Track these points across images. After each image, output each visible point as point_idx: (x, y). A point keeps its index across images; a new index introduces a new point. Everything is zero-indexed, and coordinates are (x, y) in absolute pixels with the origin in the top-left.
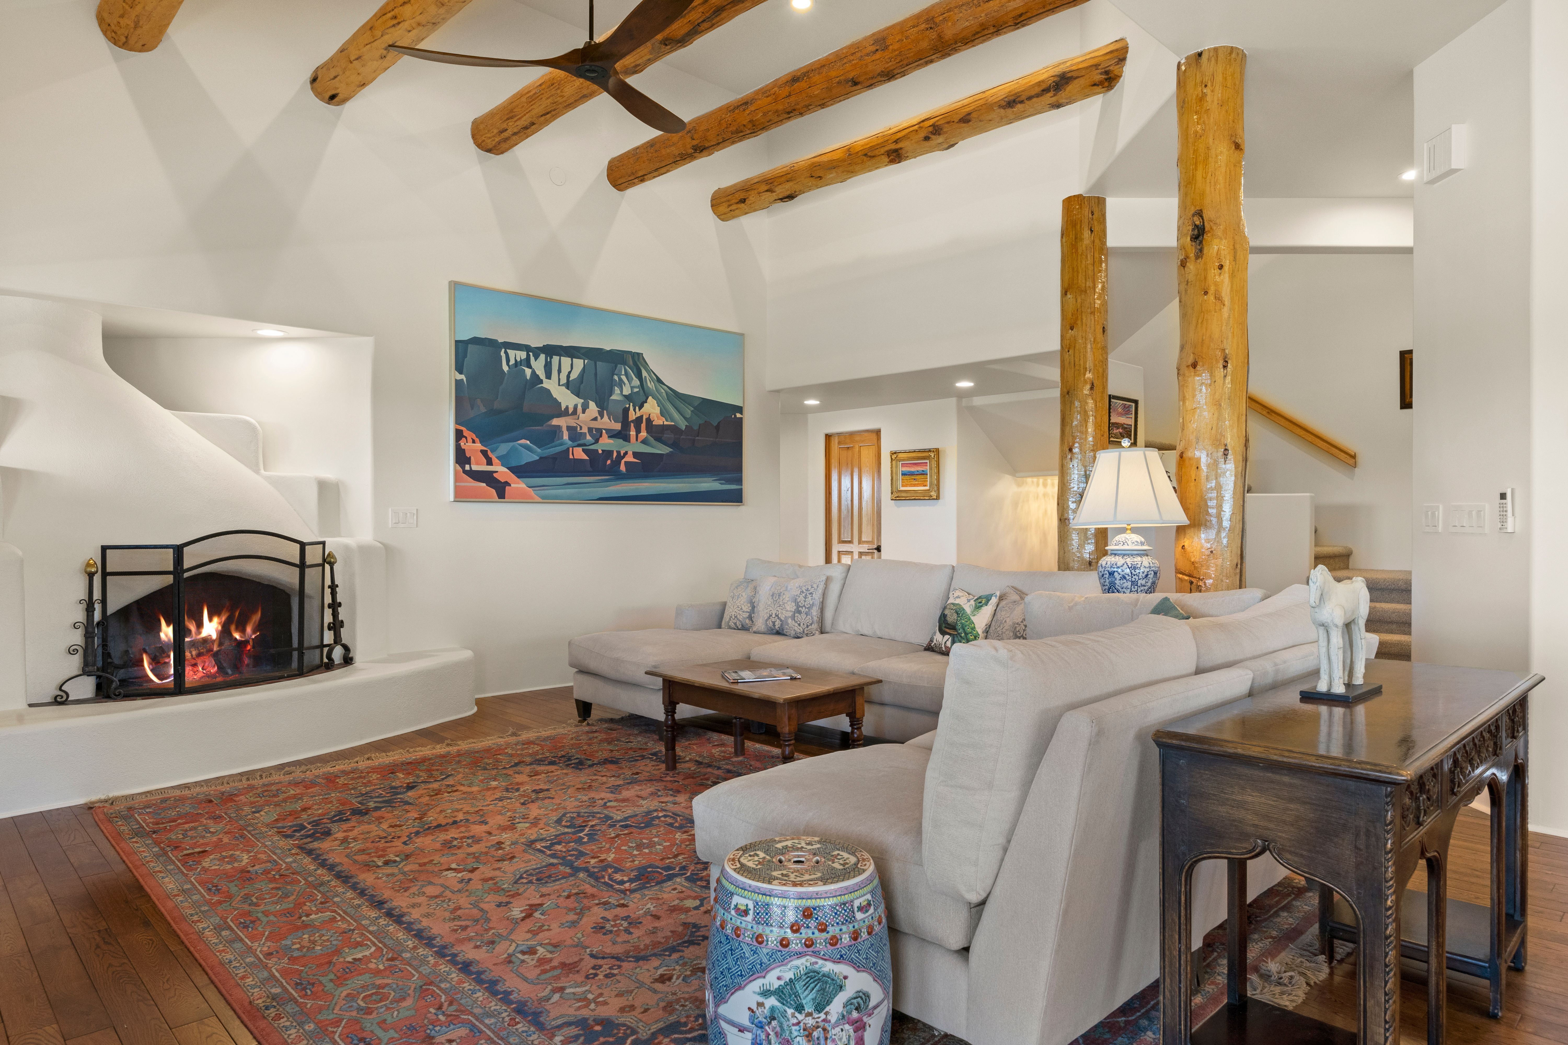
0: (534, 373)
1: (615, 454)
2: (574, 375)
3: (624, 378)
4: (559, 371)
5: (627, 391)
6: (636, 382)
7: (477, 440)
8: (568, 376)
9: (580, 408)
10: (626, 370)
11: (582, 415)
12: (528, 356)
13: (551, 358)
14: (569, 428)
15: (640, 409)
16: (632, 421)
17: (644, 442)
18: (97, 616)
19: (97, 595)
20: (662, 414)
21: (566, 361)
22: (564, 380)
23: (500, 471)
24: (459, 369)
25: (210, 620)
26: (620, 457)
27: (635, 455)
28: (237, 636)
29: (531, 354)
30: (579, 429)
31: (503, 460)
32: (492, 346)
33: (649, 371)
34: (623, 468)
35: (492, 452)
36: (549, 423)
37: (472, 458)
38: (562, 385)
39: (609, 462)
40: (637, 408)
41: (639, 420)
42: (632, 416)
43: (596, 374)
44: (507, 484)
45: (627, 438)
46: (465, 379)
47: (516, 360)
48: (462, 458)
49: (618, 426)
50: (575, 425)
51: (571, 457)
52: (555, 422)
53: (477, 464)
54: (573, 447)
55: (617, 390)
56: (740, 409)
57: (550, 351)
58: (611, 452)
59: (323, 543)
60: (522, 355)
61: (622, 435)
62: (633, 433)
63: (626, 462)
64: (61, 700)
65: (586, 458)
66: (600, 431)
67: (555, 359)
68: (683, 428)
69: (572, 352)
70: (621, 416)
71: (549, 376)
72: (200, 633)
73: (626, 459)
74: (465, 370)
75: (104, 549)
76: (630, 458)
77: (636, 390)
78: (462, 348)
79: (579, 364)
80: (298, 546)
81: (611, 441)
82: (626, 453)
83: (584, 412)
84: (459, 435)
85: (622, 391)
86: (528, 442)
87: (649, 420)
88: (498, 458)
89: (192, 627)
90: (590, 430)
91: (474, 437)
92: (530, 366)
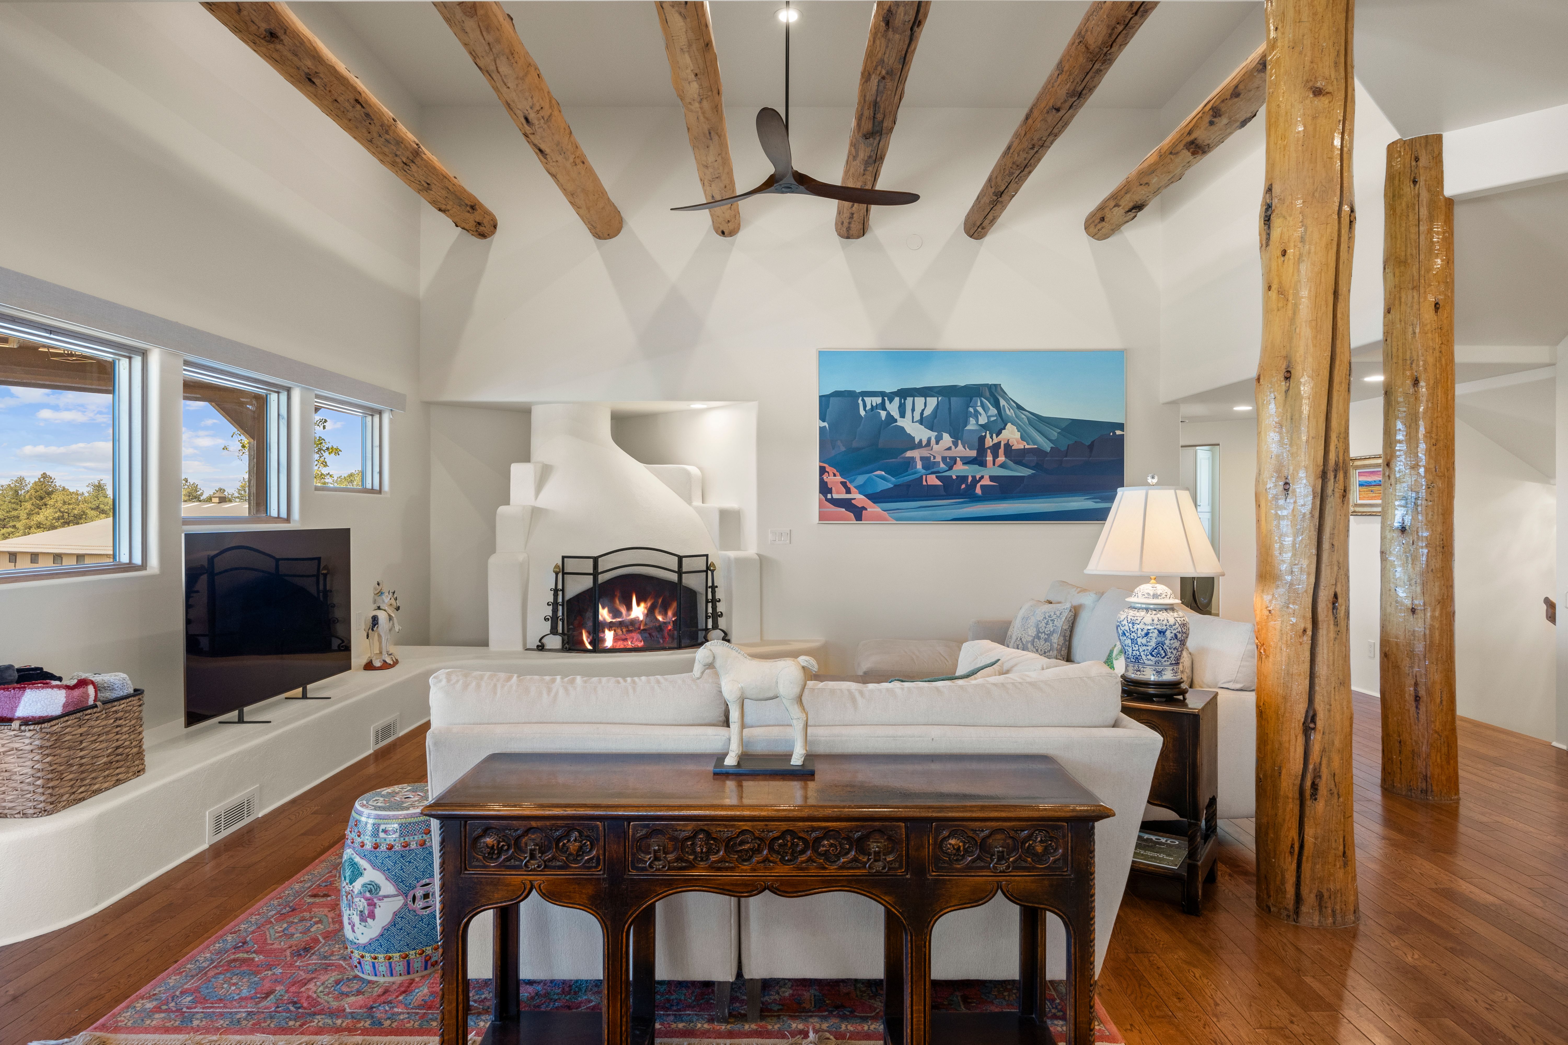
0: (889, 414)
1: (970, 479)
2: (927, 413)
3: (980, 409)
4: (913, 410)
5: (983, 420)
6: (993, 411)
7: (838, 474)
8: (922, 414)
9: (933, 440)
10: (982, 402)
11: (935, 447)
12: (883, 401)
13: (905, 399)
14: (922, 459)
15: (997, 436)
16: (989, 448)
17: (1002, 466)
18: (560, 600)
19: (560, 587)
20: (1022, 438)
21: (920, 401)
22: (917, 417)
23: (858, 498)
24: (822, 418)
25: (638, 604)
26: (975, 481)
27: (992, 478)
28: (660, 618)
29: (886, 398)
30: (932, 458)
31: (861, 489)
32: (850, 397)
33: (1008, 399)
34: (978, 491)
35: (850, 482)
36: (903, 455)
37: (833, 489)
38: (916, 422)
39: (963, 486)
40: (994, 435)
41: (996, 446)
42: (989, 442)
43: (950, 409)
44: (864, 508)
45: (982, 464)
46: (827, 426)
47: (872, 405)
48: (824, 489)
49: (973, 453)
50: (929, 455)
51: (924, 483)
52: (909, 454)
53: (838, 493)
54: (926, 475)
55: (972, 421)
56: (1121, 426)
57: (904, 394)
58: (966, 477)
59: (707, 556)
60: (879, 400)
61: (979, 461)
62: (990, 458)
63: (981, 486)
64: (541, 648)
65: (940, 483)
66: (954, 460)
67: (909, 400)
68: (1048, 450)
69: (925, 392)
70: (976, 444)
71: (903, 415)
72: (629, 615)
73: (982, 483)
74: (827, 418)
75: (563, 557)
76: (986, 482)
77: (993, 419)
78: (824, 401)
79: (932, 402)
80: (677, 558)
81: (966, 467)
82: (982, 477)
83: (937, 443)
84: (822, 471)
85: (977, 421)
86: (883, 473)
87: (1008, 446)
88: (855, 487)
89: (623, 610)
90: (944, 459)
91: (835, 471)
92: (884, 409)
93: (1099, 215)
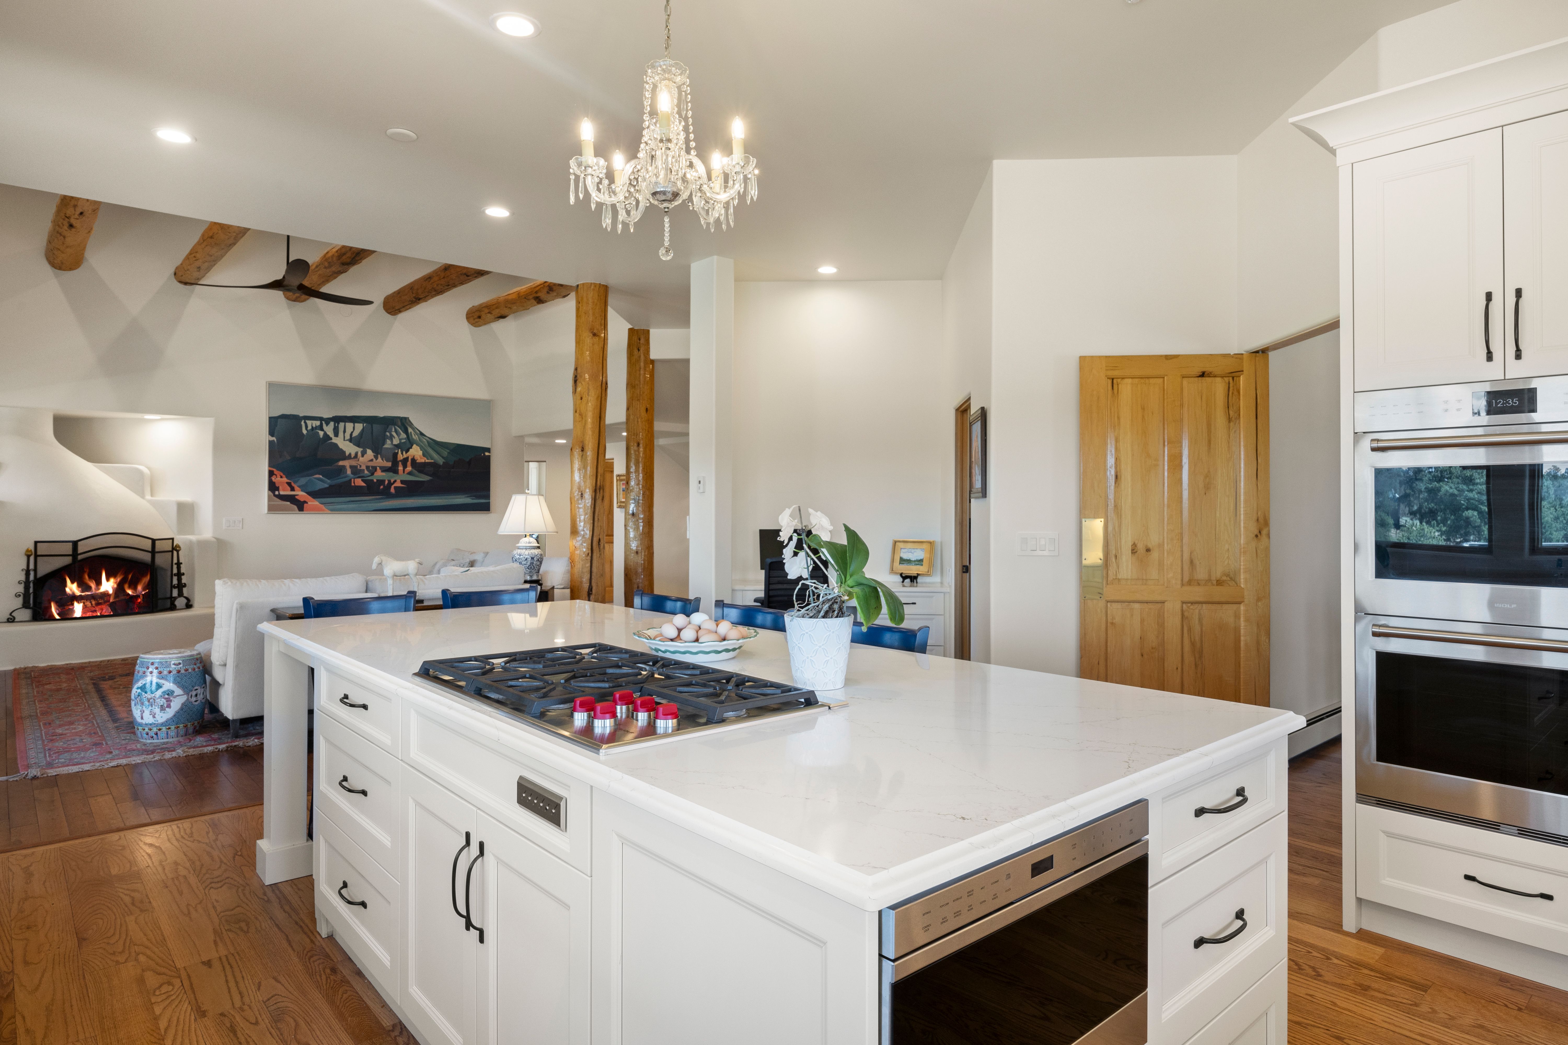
0: (325, 434)
1: (386, 482)
2: (355, 434)
3: (394, 434)
4: (344, 432)
5: (396, 441)
6: (403, 436)
7: (284, 476)
8: (351, 435)
9: (359, 454)
10: (395, 429)
11: (361, 459)
12: (321, 424)
13: (338, 424)
14: (351, 467)
15: (406, 453)
16: (401, 461)
17: (410, 473)
18: (32, 578)
19: (32, 566)
20: (424, 455)
21: (350, 426)
22: (348, 437)
23: (300, 494)
24: (271, 433)
25: (108, 580)
26: (390, 484)
27: (402, 482)
28: (129, 592)
29: (323, 422)
30: (359, 467)
31: (302, 488)
32: (294, 419)
33: (414, 428)
34: (392, 490)
35: (294, 483)
36: (336, 464)
37: (280, 488)
38: (347, 440)
39: (382, 487)
40: (404, 453)
41: (406, 460)
42: (400, 457)
43: (372, 433)
44: (305, 502)
45: (396, 472)
46: (275, 440)
47: (312, 427)
48: (273, 487)
49: (389, 464)
50: (356, 465)
51: (353, 484)
52: (341, 463)
53: (284, 490)
54: (354, 479)
55: (388, 441)
56: (488, 450)
57: (337, 420)
58: (383, 481)
59: (173, 539)
60: (318, 423)
61: (393, 470)
62: (401, 468)
63: (395, 487)
64: (11, 620)
65: (364, 485)
66: (375, 469)
67: (342, 425)
68: (441, 463)
69: (354, 419)
70: (391, 458)
71: (336, 435)
72: (99, 589)
73: (395, 485)
74: (276, 434)
75: (36, 543)
76: (398, 484)
77: (403, 441)
78: (273, 421)
79: (359, 427)
80: (150, 541)
81: (384, 474)
82: (395, 481)
83: (363, 456)
84: (271, 474)
85: (392, 441)
86: (321, 476)
87: (413, 460)
88: (298, 486)
89: (93, 585)
90: (368, 467)
91: (282, 474)
92: (322, 430)
93: (477, 314)
